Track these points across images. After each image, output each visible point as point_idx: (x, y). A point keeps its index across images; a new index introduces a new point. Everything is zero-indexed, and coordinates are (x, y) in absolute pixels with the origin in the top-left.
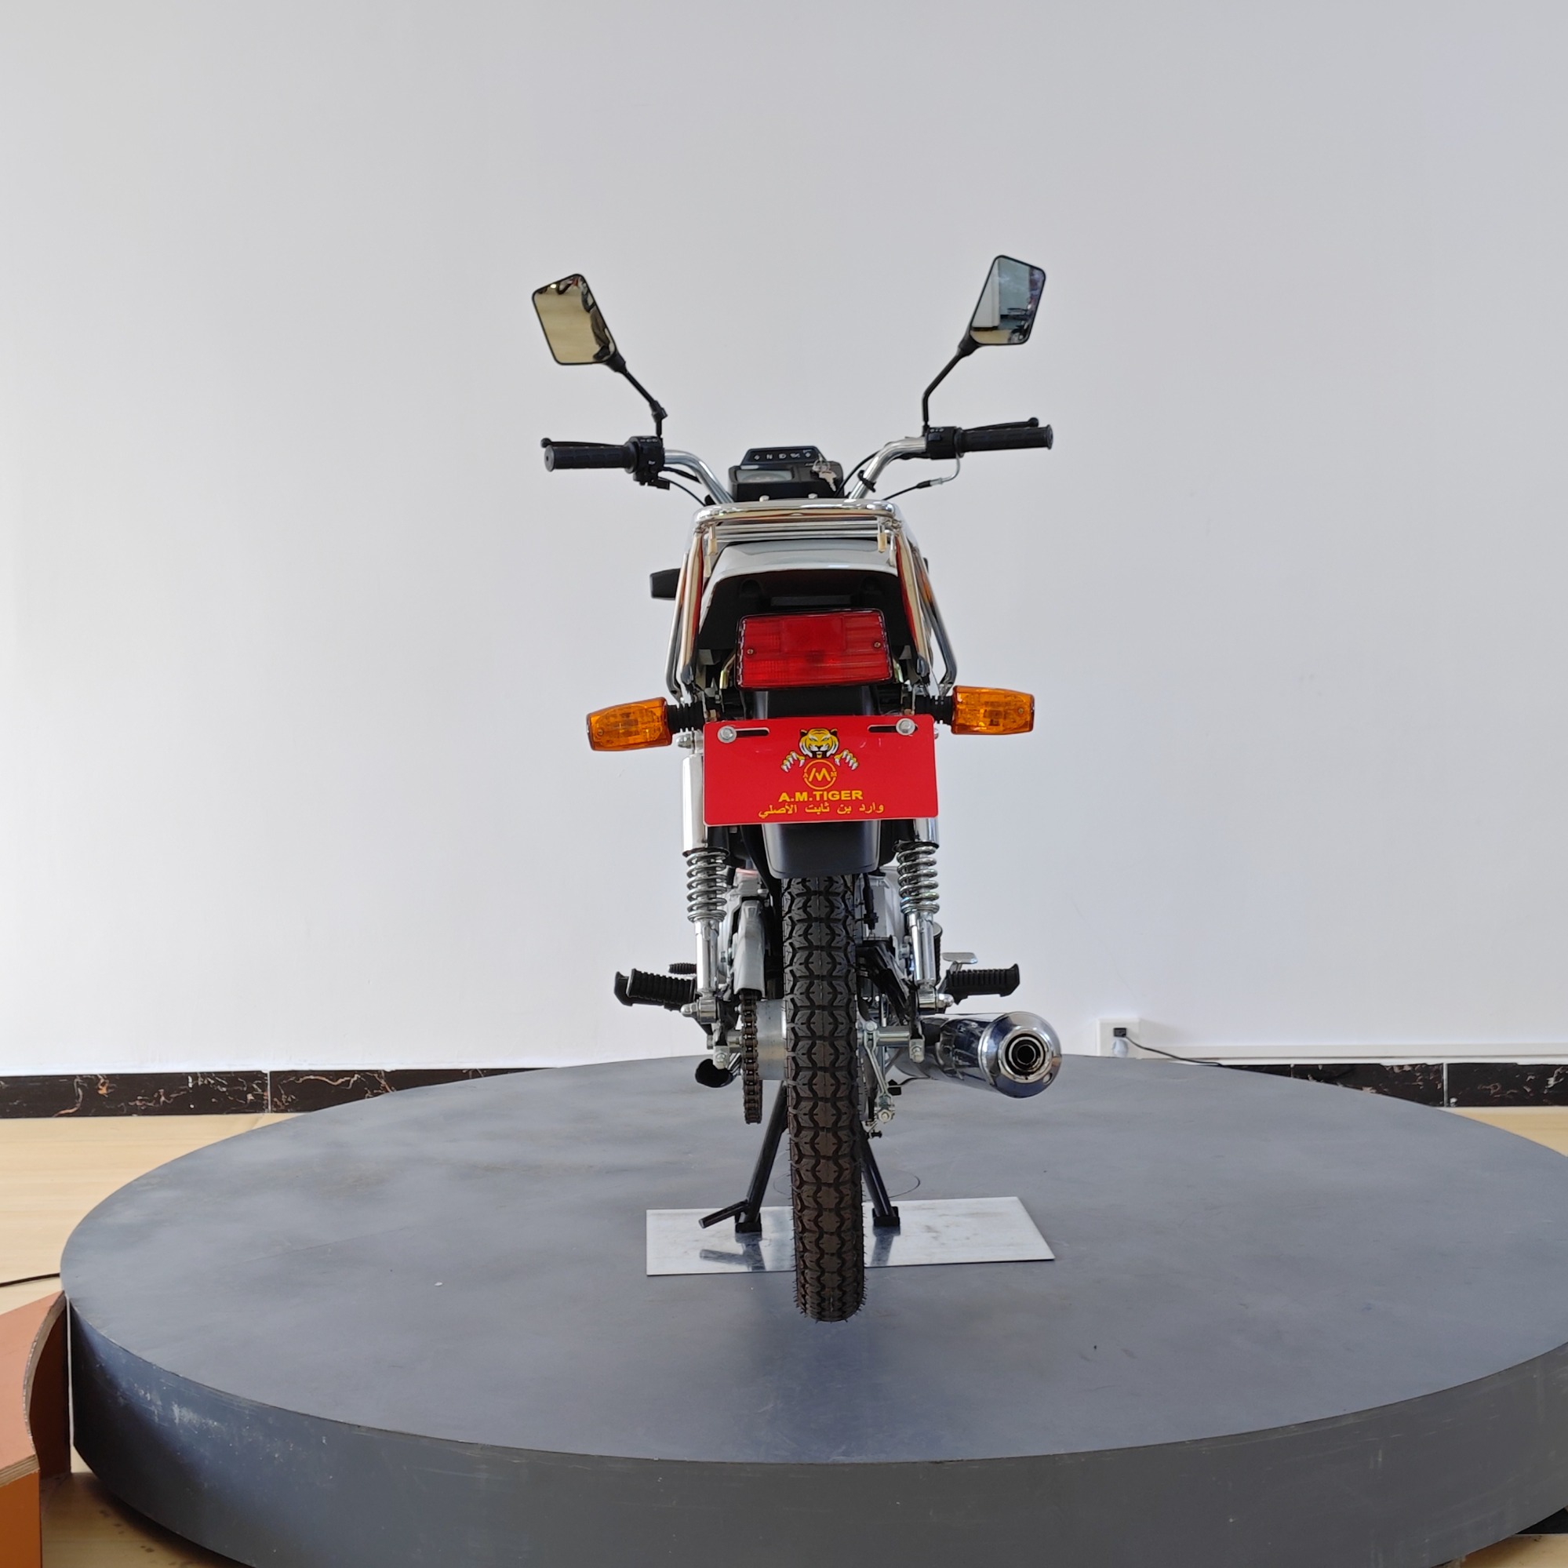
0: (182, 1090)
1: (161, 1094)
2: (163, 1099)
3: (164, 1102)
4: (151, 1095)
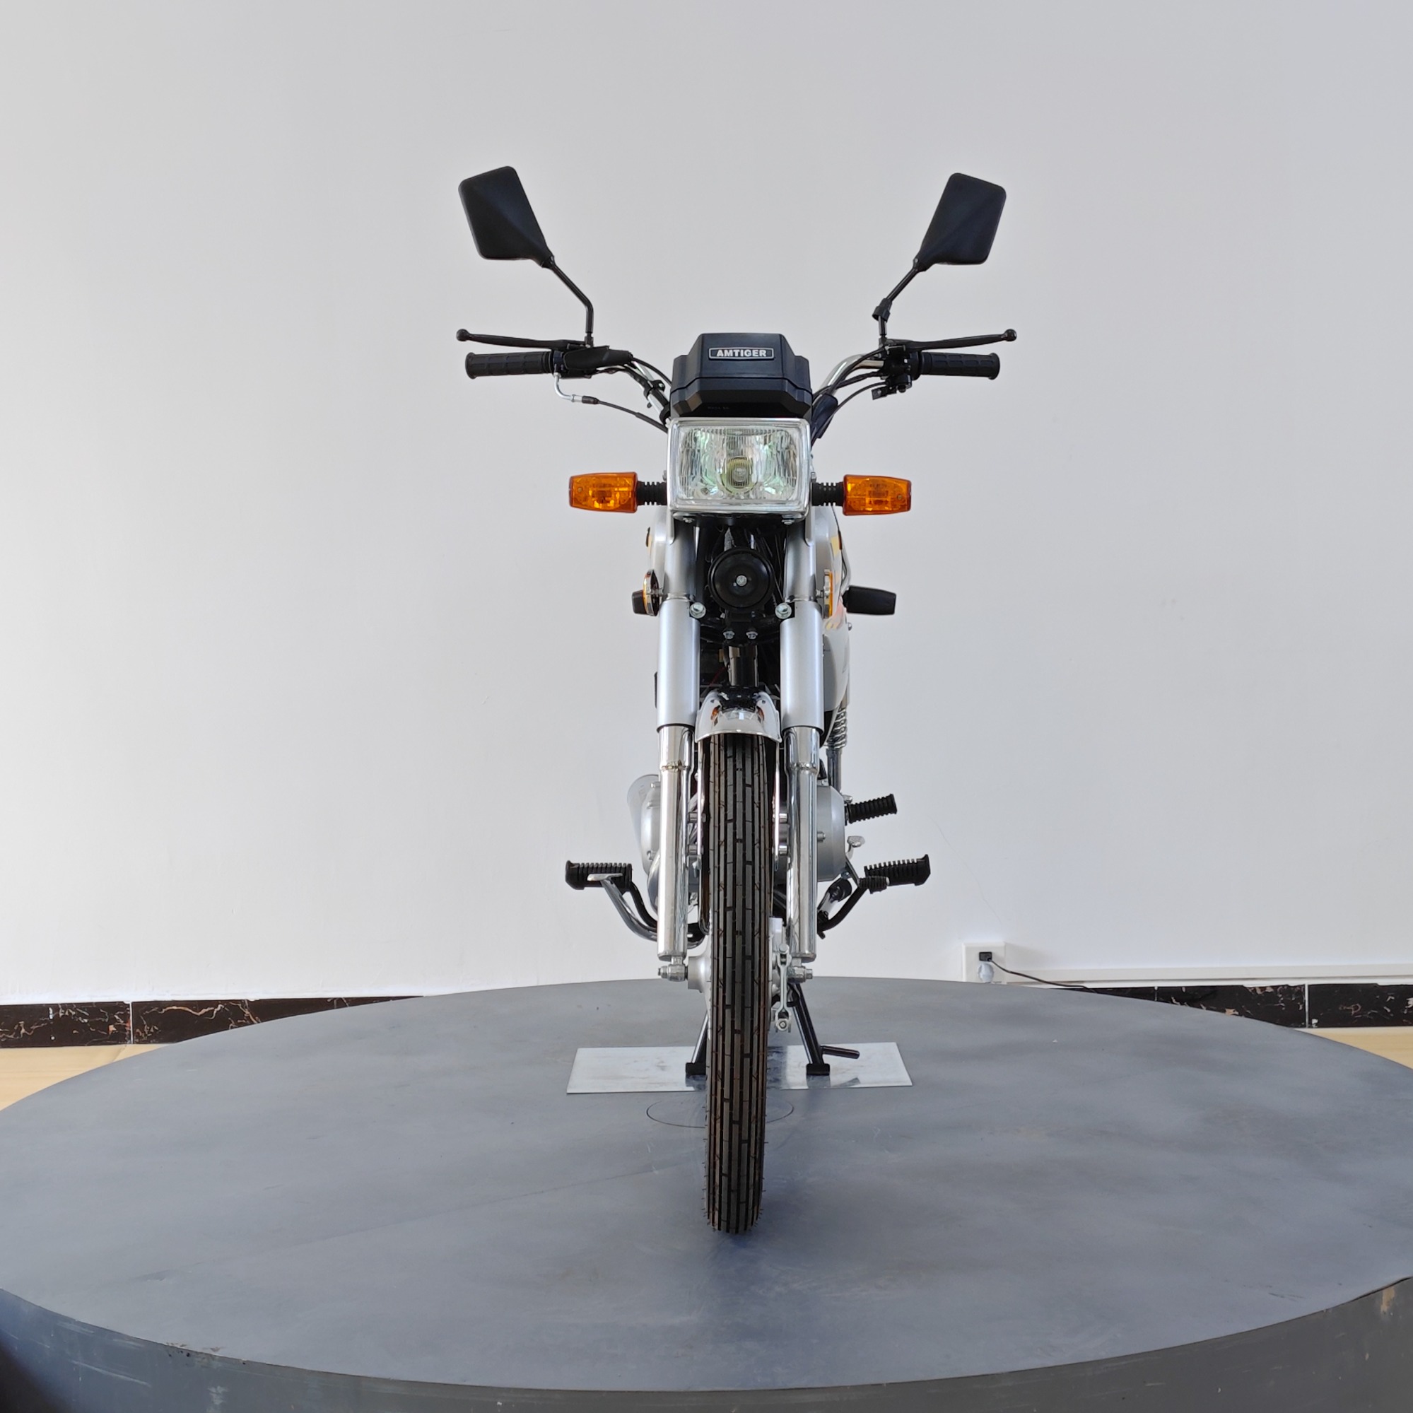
0: (43, 1022)
1: (21, 1025)
2: (23, 1031)
3: (24, 1034)
4: (11, 1027)
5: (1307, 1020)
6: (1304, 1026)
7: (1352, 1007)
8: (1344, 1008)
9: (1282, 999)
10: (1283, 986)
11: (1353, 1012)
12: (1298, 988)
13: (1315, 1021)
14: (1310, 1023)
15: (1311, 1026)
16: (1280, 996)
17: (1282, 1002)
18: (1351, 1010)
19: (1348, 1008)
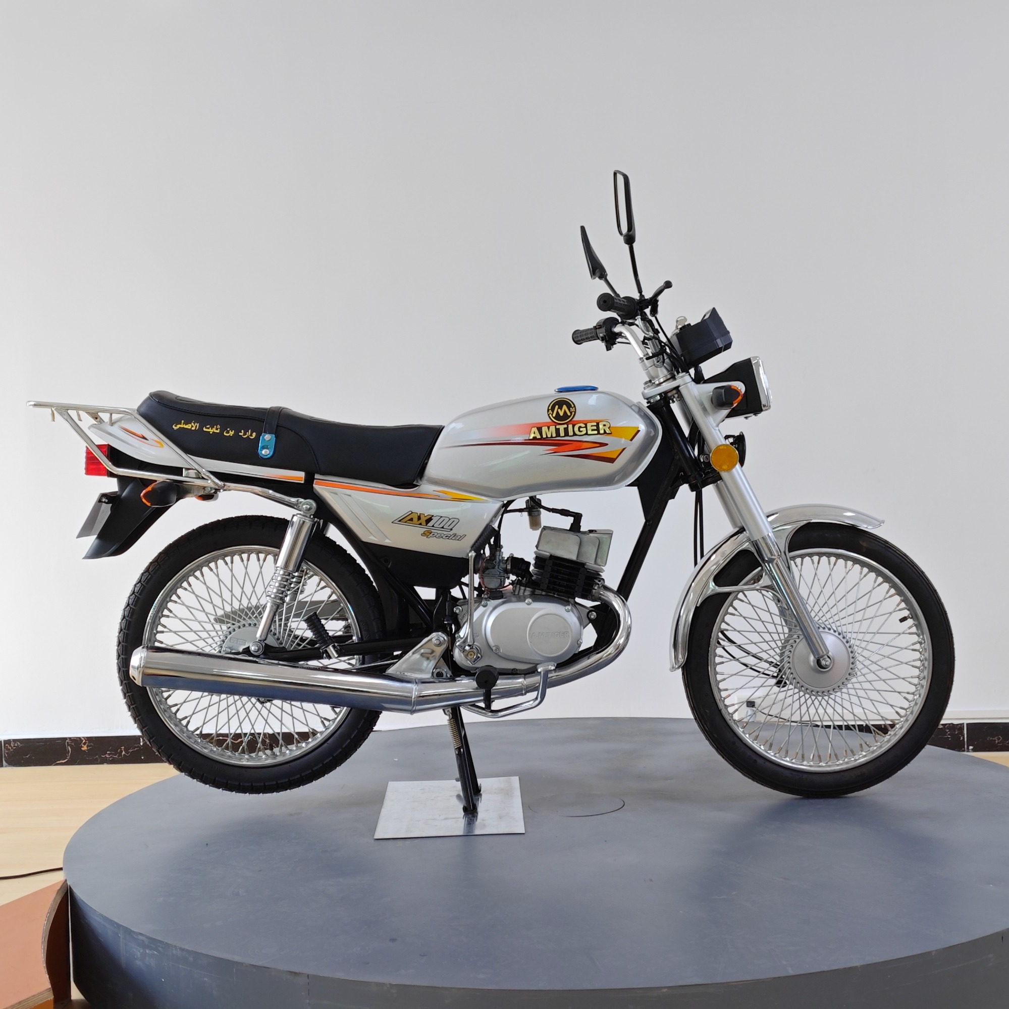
0: (137, 747)
1: (123, 749)
2: (124, 753)
3: (124, 755)
4: (116, 751)
5: (966, 746)
6: (964, 751)
7: (996, 738)
8: (991, 739)
9: (949, 733)
10: (949, 724)
11: (997, 742)
12: (959, 725)
13: (971, 747)
14: (968, 748)
15: (968, 751)
16: (948, 730)
17: (949, 735)
18: (995, 740)
19: (994, 739)
